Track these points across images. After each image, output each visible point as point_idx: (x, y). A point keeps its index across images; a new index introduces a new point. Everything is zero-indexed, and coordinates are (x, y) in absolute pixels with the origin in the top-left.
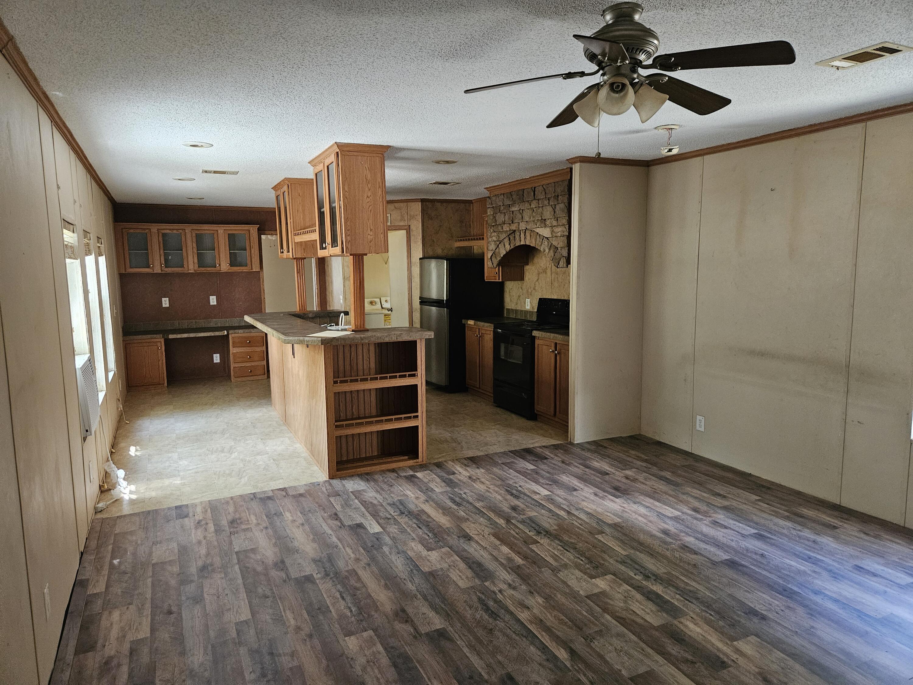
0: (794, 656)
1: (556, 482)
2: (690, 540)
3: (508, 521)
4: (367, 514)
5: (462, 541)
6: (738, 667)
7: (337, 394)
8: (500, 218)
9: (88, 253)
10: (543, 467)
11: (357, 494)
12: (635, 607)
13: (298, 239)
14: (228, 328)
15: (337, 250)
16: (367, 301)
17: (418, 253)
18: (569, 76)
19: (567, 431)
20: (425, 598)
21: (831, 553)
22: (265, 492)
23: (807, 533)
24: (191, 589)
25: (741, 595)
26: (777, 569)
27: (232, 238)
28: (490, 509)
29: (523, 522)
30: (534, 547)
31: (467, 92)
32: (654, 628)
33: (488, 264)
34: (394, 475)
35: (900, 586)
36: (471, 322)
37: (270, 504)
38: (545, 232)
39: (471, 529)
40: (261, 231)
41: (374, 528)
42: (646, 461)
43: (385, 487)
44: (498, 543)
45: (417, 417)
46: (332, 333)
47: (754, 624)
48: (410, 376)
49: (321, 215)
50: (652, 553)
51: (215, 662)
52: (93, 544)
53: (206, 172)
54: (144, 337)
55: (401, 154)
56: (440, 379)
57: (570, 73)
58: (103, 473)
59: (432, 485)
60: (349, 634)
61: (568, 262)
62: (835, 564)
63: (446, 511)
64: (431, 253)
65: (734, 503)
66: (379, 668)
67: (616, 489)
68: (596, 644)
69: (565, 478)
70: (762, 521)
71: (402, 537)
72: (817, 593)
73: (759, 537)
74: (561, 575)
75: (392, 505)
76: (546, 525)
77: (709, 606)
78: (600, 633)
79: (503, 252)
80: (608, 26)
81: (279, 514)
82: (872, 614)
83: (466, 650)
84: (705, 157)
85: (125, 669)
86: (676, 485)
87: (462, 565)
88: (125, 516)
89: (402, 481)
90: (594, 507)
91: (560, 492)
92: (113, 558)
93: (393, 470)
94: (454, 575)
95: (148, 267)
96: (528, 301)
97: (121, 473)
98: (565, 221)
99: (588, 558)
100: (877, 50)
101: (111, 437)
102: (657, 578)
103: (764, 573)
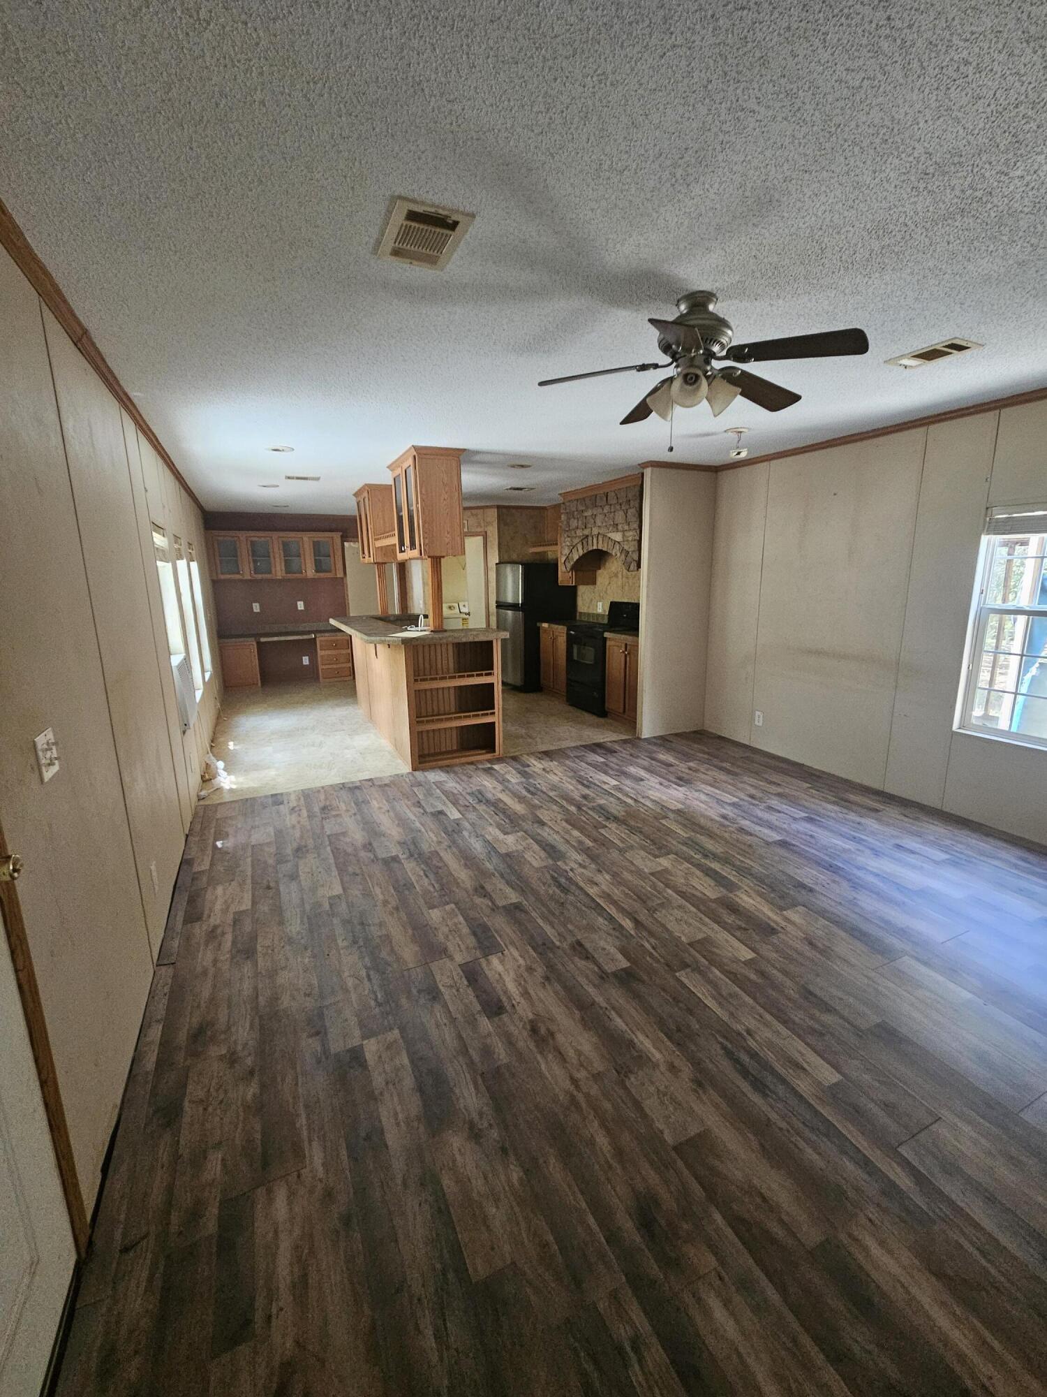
0: (838, 923)
1: (625, 774)
2: (745, 823)
3: (579, 808)
4: (447, 802)
5: (536, 825)
6: (786, 933)
7: (418, 692)
8: (574, 523)
9: (180, 558)
10: (614, 760)
11: (439, 785)
12: (695, 882)
13: (379, 544)
14: (315, 632)
15: (415, 553)
16: (445, 606)
17: (494, 558)
18: (643, 368)
19: (635, 728)
20: (502, 876)
21: (873, 833)
22: (352, 783)
23: (852, 816)
24: (286, 868)
25: (791, 871)
26: (824, 848)
27: (316, 545)
28: (562, 797)
29: (593, 809)
30: (602, 831)
31: (541, 384)
32: (711, 900)
33: (561, 568)
34: (472, 767)
35: (936, 863)
36: (545, 625)
37: (358, 792)
38: (617, 537)
39: (544, 815)
40: (344, 538)
41: (454, 814)
42: (708, 754)
43: (464, 778)
44: (570, 827)
45: (494, 713)
46: (412, 633)
47: (802, 896)
48: (487, 675)
49: (400, 519)
50: (711, 835)
51: (311, 931)
52: (197, 827)
53: (289, 478)
54: (237, 640)
55: (477, 458)
56: (516, 679)
57: (644, 365)
58: (204, 765)
59: (508, 777)
60: (432, 907)
61: (639, 566)
62: (877, 843)
63: (521, 799)
64: (506, 558)
65: (787, 790)
66: (460, 936)
67: (680, 779)
68: (658, 915)
69: (632, 770)
70: (813, 806)
71: (479, 822)
72: (859, 868)
73: (810, 820)
74: (628, 855)
75: (471, 794)
76: (615, 812)
77: (762, 881)
78: (662, 905)
79: (576, 557)
80: (682, 316)
81: (366, 802)
82: (910, 887)
83: (539, 921)
84: (772, 462)
85: (229, 938)
86: (736, 774)
87: (536, 847)
88: (225, 803)
89: (480, 773)
90: (659, 795)
91: (628, 782)
92: (216, 840)
93: (472, 763)
94: (528, 856)
95: (238, 573)
96: (600, 604)
97: (221, 764)
98: (636, 526)
99: (652, 841)
100: (946, 347)
101: (211, 733)
102: (715, 857)
103: (813, 851)
